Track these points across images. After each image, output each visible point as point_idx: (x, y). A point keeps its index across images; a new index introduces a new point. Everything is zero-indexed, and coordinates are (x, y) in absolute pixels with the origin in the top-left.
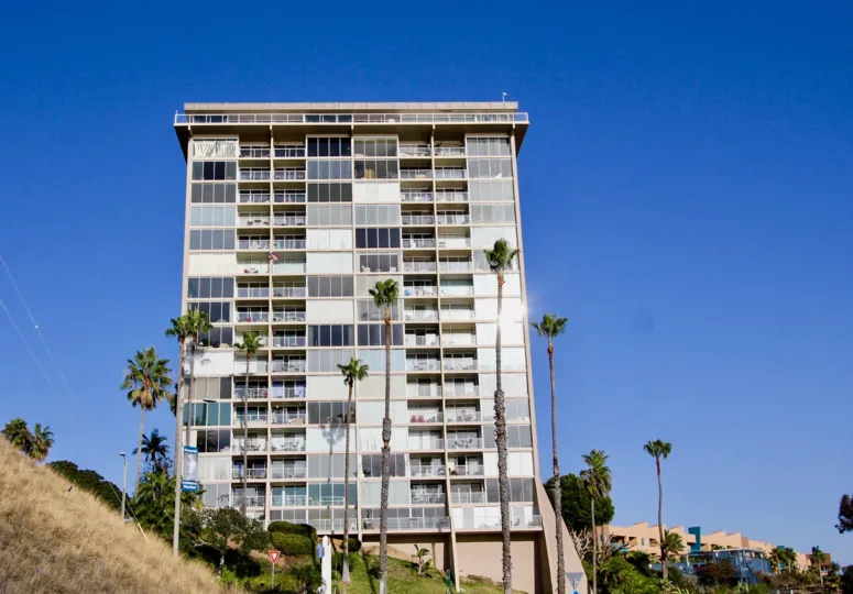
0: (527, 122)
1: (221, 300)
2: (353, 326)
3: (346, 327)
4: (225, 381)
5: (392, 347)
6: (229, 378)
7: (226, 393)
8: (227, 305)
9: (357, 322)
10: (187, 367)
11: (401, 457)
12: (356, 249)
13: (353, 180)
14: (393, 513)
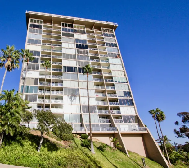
0: (117, 25)
1: (36, 57)
2: (77, 67)
3: (74, 68)
4: (36, 80)
5: (88, 74)
6: (38, 79)
7: (36, 83)
8: (38, 59)
9: (78, 67)
10: (24, 75)
11: (94, 107)
12: (76, 49)
13: (74, 33)
14: (94, 125)
